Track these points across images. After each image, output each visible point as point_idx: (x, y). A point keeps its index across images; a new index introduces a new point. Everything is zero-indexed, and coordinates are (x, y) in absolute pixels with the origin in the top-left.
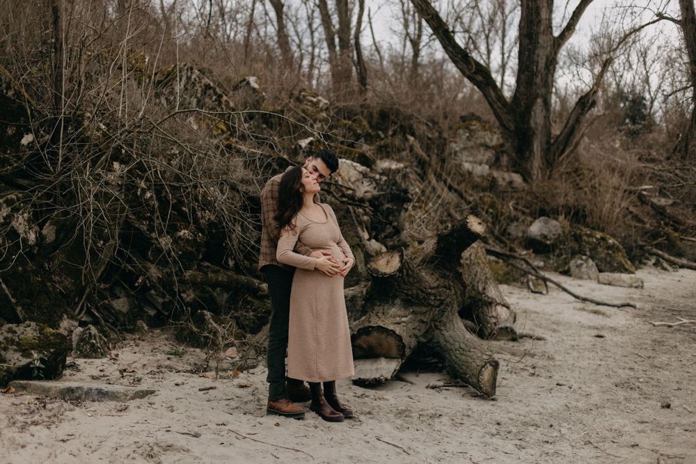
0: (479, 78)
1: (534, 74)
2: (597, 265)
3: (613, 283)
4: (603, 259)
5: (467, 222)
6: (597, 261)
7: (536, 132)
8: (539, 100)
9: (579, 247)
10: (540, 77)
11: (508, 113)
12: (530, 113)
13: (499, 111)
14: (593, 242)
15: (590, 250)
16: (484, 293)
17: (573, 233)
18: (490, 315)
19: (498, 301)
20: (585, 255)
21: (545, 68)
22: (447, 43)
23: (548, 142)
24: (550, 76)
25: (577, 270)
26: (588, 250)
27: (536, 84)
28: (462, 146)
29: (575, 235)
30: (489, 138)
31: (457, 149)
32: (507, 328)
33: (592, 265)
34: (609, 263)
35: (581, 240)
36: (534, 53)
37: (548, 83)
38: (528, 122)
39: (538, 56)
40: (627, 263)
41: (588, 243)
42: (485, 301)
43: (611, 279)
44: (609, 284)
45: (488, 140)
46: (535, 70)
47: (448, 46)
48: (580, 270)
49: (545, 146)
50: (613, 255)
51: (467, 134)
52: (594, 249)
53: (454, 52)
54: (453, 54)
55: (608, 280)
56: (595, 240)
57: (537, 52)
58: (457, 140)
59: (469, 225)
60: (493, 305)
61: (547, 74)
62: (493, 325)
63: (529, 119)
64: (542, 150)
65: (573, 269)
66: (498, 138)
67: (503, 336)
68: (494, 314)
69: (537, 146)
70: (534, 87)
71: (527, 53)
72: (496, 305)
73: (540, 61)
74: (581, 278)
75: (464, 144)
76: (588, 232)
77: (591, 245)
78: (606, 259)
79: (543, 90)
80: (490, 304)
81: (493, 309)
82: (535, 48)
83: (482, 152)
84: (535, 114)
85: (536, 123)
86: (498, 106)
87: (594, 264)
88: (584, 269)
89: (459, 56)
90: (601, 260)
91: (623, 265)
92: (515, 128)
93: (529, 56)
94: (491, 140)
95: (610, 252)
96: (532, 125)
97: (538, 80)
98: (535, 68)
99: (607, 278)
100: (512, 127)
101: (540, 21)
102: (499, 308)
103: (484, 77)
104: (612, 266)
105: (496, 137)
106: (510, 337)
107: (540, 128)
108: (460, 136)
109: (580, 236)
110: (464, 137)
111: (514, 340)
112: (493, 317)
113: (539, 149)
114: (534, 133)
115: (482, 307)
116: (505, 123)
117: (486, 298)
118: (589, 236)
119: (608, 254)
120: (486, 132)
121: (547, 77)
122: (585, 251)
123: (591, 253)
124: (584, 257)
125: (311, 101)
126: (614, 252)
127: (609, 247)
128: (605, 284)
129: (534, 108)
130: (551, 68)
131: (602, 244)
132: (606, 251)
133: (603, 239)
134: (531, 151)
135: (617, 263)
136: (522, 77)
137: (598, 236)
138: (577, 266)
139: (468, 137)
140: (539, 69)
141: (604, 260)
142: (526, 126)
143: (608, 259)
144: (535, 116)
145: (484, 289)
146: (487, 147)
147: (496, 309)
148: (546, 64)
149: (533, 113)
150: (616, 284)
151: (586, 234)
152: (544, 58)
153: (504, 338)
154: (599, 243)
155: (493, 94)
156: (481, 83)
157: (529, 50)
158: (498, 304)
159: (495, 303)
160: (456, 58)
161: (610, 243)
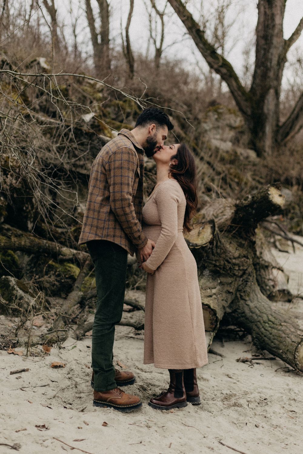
0: (224, 70)
1: (268, 69)
5: (268, 194)
7: (268, 116)
8: (272, 91)
10: (273, 71)
11: (246, 100)
12: (263, 101)
13: (239, 98)
18: (268, 277)
19: (274, 264)
21: (277, 65)
22: (199, 40)
23: (277, 125)
24: (280, 71)
27: (269, 77)
28: (211, 126)
30: (233, 120)
31: (207, 128)
32: (284, 290)
36: (268, 51)
37: (279, 76)
38: (262, 109)
39: (272, 55)
42: (262, 265)
45: (232, 122)
46: (269, 66)
47: (200, 43)
49: (275, 129)
51: (216, 116)
53: (204, 48)
54: (203, 50)
57: (271, 51)
58: (208, 121)
59: (270, 197)
60: (270, 269)
62: (272, 287)
63: (263, 106)
64: (273, 131)
68: (271, 277)
69: (268, 129)
70: (268, 80)
71: (263, 52)
73: (274, 59)
75: (213, 124)
79: (275, 83)
80: (267, 267)
81: (270, 271)
82: (269, 48)
83: (227, 131)
84: (268, 101)
85: (268, 110)
86: (239, 94)
89: (208, 51)
92: (252, 112)
93: (265, 54)
94: (235, 122)
96: (266, 111)
97: (271, 74)
98: (269, 64)
100: (249, 111)
101: (274, 26)
102: (275, 271)
103: (228, 70)
105: (239, 119)
106: (286, 299)
107: (271, 113)
108: (210, 118)
110: (213, 119)
111: (289, 301)
112: (271, 279)
113: (271, 131)
114: (267, 118)
115: (260, 271)
116: (243, 108)
117: (263, 262)
120: (231, 115)
121: (278, 72)
125: (90, 83)
129: (267, 97)
130: (282, 65)
134: (264, 132)
136: (259, 71)
139: (216, 119)
140: (272, 65)
142: (260, 111)
144: (268, 104)
145: (261, 253)
146: (231, 127)
147: (272, 273)
148: (278, 61)
149: (266, 101)
152: (277, 56)
153: (282, 299)
155: (234, 84)
156: (225, 74)
157: (265, 49)
158: (273, 267)
159: (272, 267)
160: (206, 54)
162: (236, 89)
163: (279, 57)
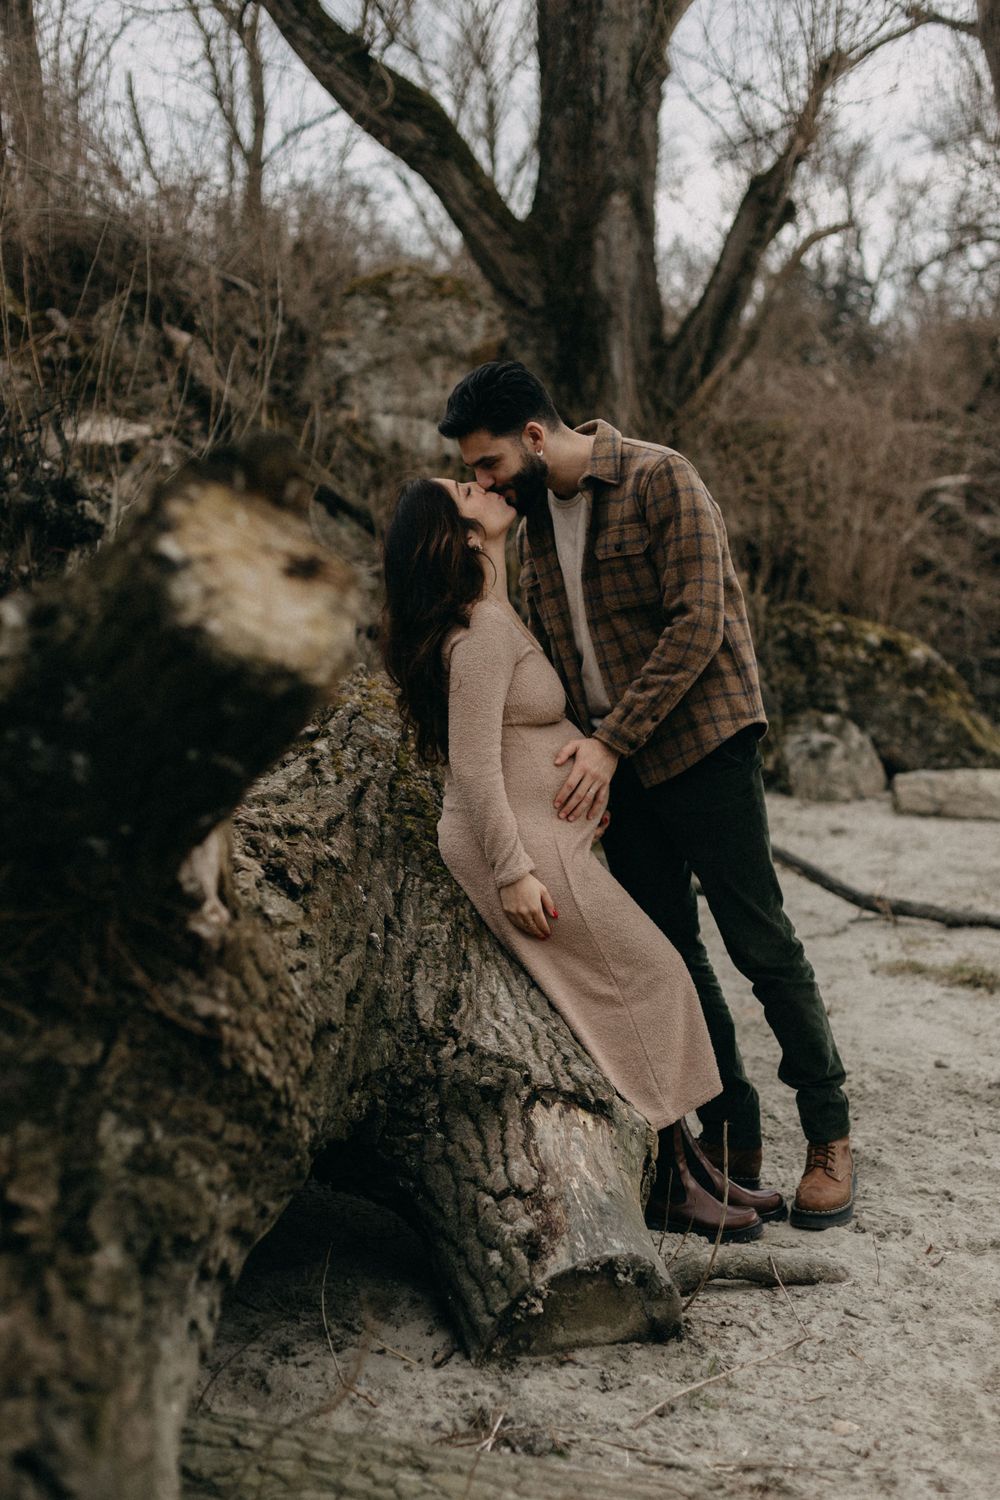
0: (413, 132)
1: (594, 114)
2: (877, 744)
3: (950, 808)
4: (895, 718)
6: (874, 730)
7: (615, 307)
8: (618, 201)
9: (811, 682)
10: (613, 121)
11: (517, 250)
12: (588, 244)
13: (487, 243)
14: (856, 661)
15: (851, 691)
16: (455, 1034)
17: (782, 634)
18: (497, 1179)
19: (541, 1073)
20: (832, 710)
21: (628, 92)
22: (295, 13)
23: (656, 340)
24: (647, 117)
25: (812, 770)
26: (839, 691)
27: (602, 145)
28: (365, 356)
29: (790, 642)
30: (458, 323)
31: (350, 368)
32: (610, 1267)
33: (861, 745)
34: (920, 731)
35: (814, 654)
36: (588, 40)
37: (641, 141)
38: (586, 276)
39: (603, 53)
40: (977, 726)
41: (840, 665)
42: (462, 1086)
43: (940, 795)
44: (938, 814)
45: (454, 331)
46: (596, 99)
47: (298, 21)
48: (823, 770)
49: (647, 356)
50: (930, 702)
51: (382, 314)
52: (861, 688)
53: (319, 43)
54: (317, 51)
55: (933, 800)
56: (862, 654)
57: (598, 35)
58: (348, 335)
60: (512, 1106)
61: (636, 110)
62: (521, 1258)
63: (588, 268)
64: (639, 367)
65: (797, 767)
66: (491, 324)
67: (590, 1321)
68: (521, 1169)
69: (620, 359)
70: (598, 156)
71: (564, 43)
72: (529, 1104)
73: (612, 67)
74: (827, 798)
75: (373, 352)
76: (838, 627)
77: (850, 671)
78: (907, 720)
79: (628, 167)
80: (493, 1097)
81: (515, 1131)
82: (592, 23)
83: (438, 373)
84: (608, 245)
85: (612, 279)
86: (484, 226)
87: (866, 739)
88: (836, 764)
89: (340, 58)
90: (889, 724)
91: (968, 736)
92: (547, 294)
93: (575, 52)
94: (468, 330)
95: (920, 692)
96: (602, 284)
97: (609, 132)
98: (595, 91)
99: (925, 789)
100: (537, 298)
102: (547, 1121)
103: (427, 130)
104: (929, 742)
105: (481, 319)
106: (633, 1320)
107: (626, 295)
108: (356, 321)
109: (810, 643)
110: (372, 325)
111: (662, 1332)
112: (520, 1194)
113: (629, 363)
114: (609, 314)
115: (443, 1127)
116: (511, 282)
117: (465, 1066)
118: (845, 639)
119: (915, 701)
120: (446, 304)
121: (638, 122)
122: (833, 697)
123: (852, 703)
124: (830, 719)
126: (932, 692)
127: (918, 675)
128: (923, 815)
129: (603, 227)
130: (649, 88)
131: (888, 666)
132: (904, 691)
133: (890, 647)
134: (605, 372)
135: (947, 731)
136: (557, 125)
137: (873, 638)
138: (813, 755)
139: (386, 322)
140: (609, 94)
141: (899, 726)
142: (579, 290)
143: (915, 720)
144: (609, 256)
145: (451, 1001)
147: (529, 1127)
148: (632, 76)
149: (599, 245)
150: (967, 812)
151: (830, 635)
152: (624, 56)
153: (599, 1332)
154: (879, 664)
155: (462, 185)
156: (420, 148)
157: (573, 33)
158: (541, 1095)
159: (525, 1092)
160: (328, 68)
161: (916, 659)
162: (473, 206)
163: (634, 59)
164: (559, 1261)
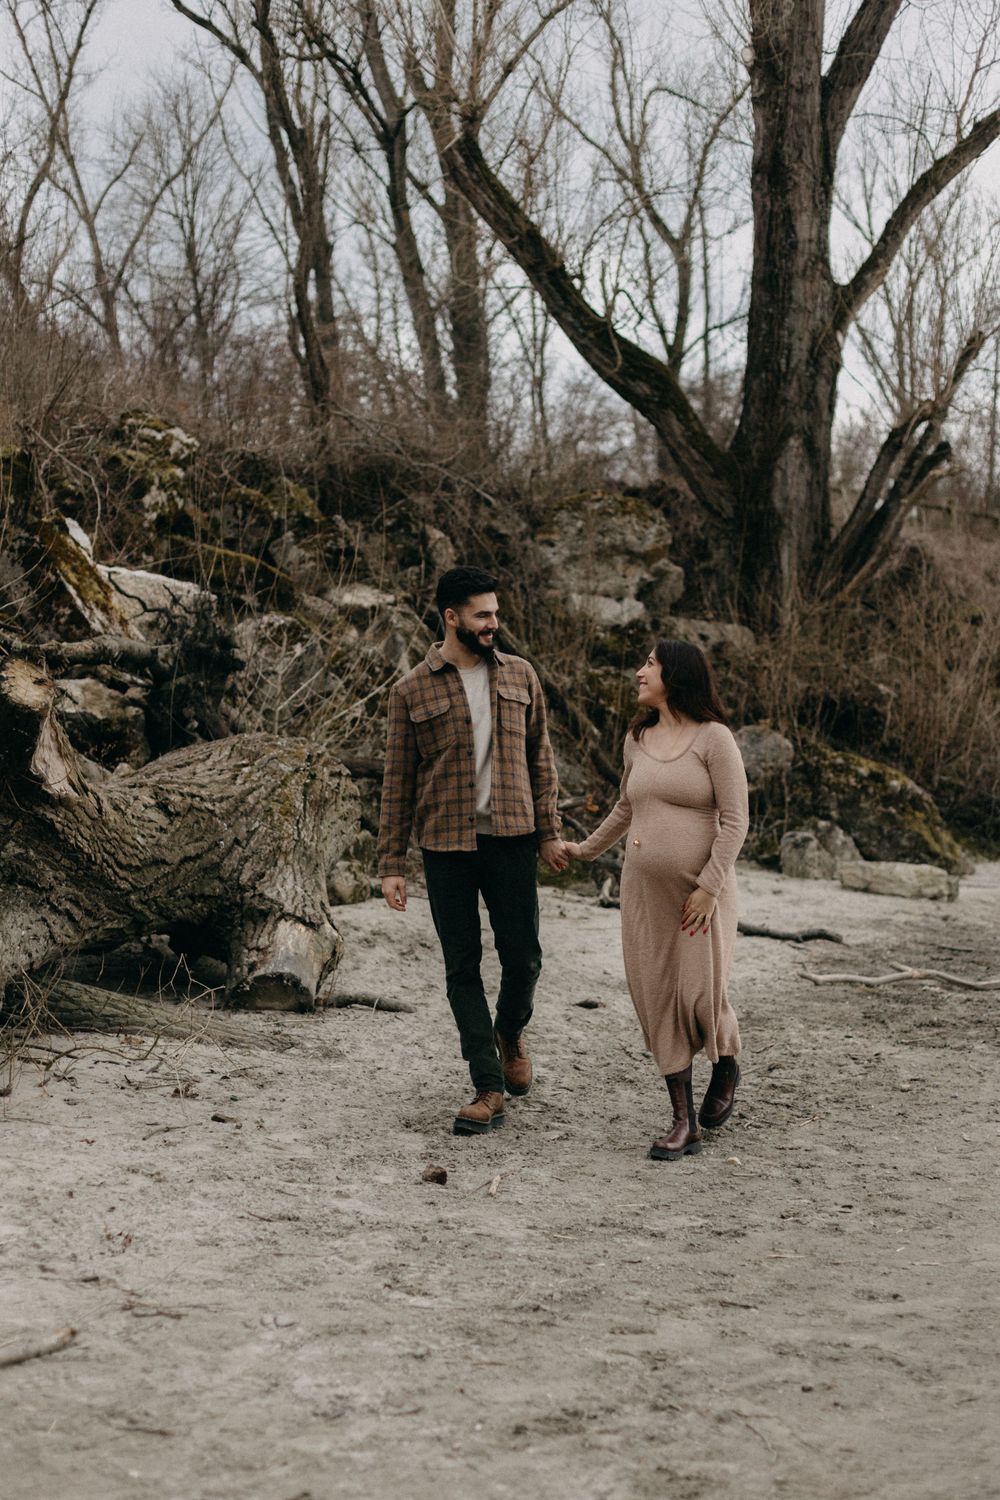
0: (643, 388)
1: (781, 378)
2: (858, 844)
3: (874, 887)
4: (871, 826)
6: (857, 835)
7: (786, 521)
8: (794, 443)
9: (814, 797)
10: (795, 384)
11: (715, 475)
12: (771, 473)
13: (692, 469)
14: (848, 785)
15: (841, 805)
16: (254, 888)
17: (801, 763)
18: (253, 944)
19: (289, 908)
20: (827, 817)
21: (808, 362)
22: (562, 303)
23: (817, 546)
25: (795, 856)
26: (833, 805)
27: (785, 401)
28: (566, 552)
29: (805, 769)
30: (634, 532)
31: (555, 560)
32: (280, 977)
33: (844, 843)
34: (890, 837)
35: (820, 777)
36: (781, 326)
37: (816, 399)
38: (768, 500)
39: (790, 335)
40: (937, 840)
41: (836, 787)
42: (252, 909)
43: (868, 877)
44: (866, 890)
45: (631, 538)
46: (783, 368)
47: (565, 310)
48: (802, 856)
49: (809, 557)
50: (899, 818)
51: (580, 524)
52: (849, 804)
53: (577, 324)
54: (575, 328)
55: (864, 880)
56: (853, 781)
57: (788, 321)
58: (555, 537)
59: (6, 684)
60: (271, 919)
61: (812, 377)
62: (247, 969)
63: (769, 491)
64: (802, 564)
65: (785, 850)
66: (660, 534)
67: (271, 999)
68: (263, 941)
69: (788, 559)
70: (782, 410)
71: (764, 326)
72: (280, 919)
73: (796, 344)
74: (803, 875)
75: (571, 548)
76: (840, 761)
77: (843, 792)
78: (880, 829)
79: (802, 419)
80: (264, 915)
81: (269, 926)
82: (784, 312)
83: (620, 567)
84: (784, 473)
85: (786, 500)
86: (692, 458)
87: (849, 840)
88: (813, 851)
89: (591, 335)
90: (868, 830)
91: (926, 844)
92: (736, 508)
93: (771, 332)
94: (642, 538)
95: (893, 810)
96: (778, 504)
97: (791, 392)
98: (783, 361)
99: (859, 873)
100: (729, 511)
101: (794, 246)
102: (284, 926)
104: (897, 845)
105: (653, 529)
107: (796, 512)
108: (561, 528)
109: (818, 770)
110: (573, 531)
111: (302, 1008)
112: (257, 948)
113: (795, 561)
114: (782, 525)
115: (242, 925)
116: (710, 499)
117: (255, 902)
118: (844, 769)
119: (888, 816)
120: (627, 518)
121: (814, 385)
122: (827, 808)
123: (841, 814)
124: (822, 824)
126: (903, 811)
127: (889, 799)
128: (856, 890)
129: (781, 462)
130: (824, 361)
131: (871, 790)
132: (880, 808)
133: (875, 777)
134: (776, 568)
135: (910, 839)
136: (755, 384)
137: (864, 771)
138: (796, 845)
139: (580, 530)
140: (792, 365)
141: (875, 832)
142: (761, 507)
143: (886, 829)
144: (785, 483)
145: (257, 877)
146: (633, 557)
147: (275, 927)
148: (811, 351)
149: (778, 474)
150: (880, 888)
151: (834, 767)
152: (807, 337)
153: (276, 1004)
154: (864, 788)
155: (677, 427)
156: (647, 400)
157: (770, 318)
158: (284, 916)
159: (278, 914)
160: (583, 341)
161: (894, 787)
162: (683, 442)
163: (814, 339)
164: (260, 972)
